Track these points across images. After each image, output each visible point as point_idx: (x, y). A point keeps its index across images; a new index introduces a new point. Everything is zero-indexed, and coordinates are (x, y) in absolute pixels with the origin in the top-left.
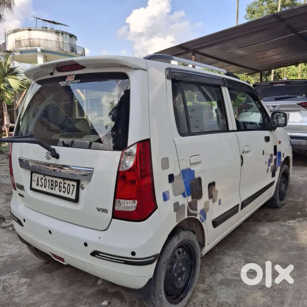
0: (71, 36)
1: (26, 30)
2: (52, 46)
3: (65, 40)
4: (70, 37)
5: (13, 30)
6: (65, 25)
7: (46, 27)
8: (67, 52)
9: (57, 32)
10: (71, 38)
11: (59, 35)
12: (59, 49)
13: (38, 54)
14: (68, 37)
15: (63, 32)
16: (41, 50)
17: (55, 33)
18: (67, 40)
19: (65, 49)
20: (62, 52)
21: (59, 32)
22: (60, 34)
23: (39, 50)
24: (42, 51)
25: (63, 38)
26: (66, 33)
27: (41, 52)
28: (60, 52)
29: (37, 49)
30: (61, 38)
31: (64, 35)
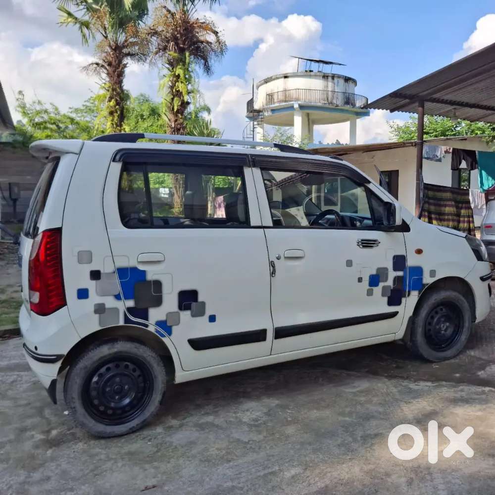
0: (347, 80)
1: (282, 78)
2: (316, 99)
3: (336, 88)
4: (345, 82)
5: (264, 80)
6: (340, 64)
7: (312, 70)
8: (337, 106)
9: (325, 77)
10: (347, 83)
11: (327, 81)
12: (326, 102)
13: (295, 113)
14: (342, 81)
15: (334, 74)
16: (299, 105)
17: (321, 78)
18: (340, 86)
19: (334, 101)
20: (331, 106)
21: (327, 76)
22: (330, 79)
23: (296, 106)
24: (301, 107)
25: (334, 84)
26: (339, 77)
27: (299, 109)
28: (327, 106)
29: (293, 104)
30: (330, 84)
31: (336, 80)
